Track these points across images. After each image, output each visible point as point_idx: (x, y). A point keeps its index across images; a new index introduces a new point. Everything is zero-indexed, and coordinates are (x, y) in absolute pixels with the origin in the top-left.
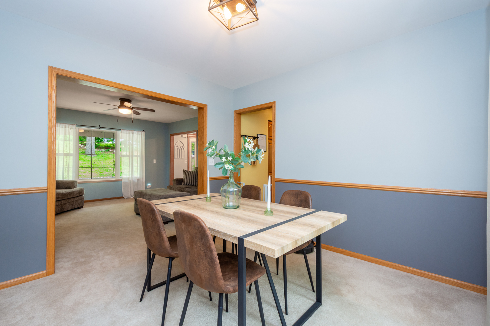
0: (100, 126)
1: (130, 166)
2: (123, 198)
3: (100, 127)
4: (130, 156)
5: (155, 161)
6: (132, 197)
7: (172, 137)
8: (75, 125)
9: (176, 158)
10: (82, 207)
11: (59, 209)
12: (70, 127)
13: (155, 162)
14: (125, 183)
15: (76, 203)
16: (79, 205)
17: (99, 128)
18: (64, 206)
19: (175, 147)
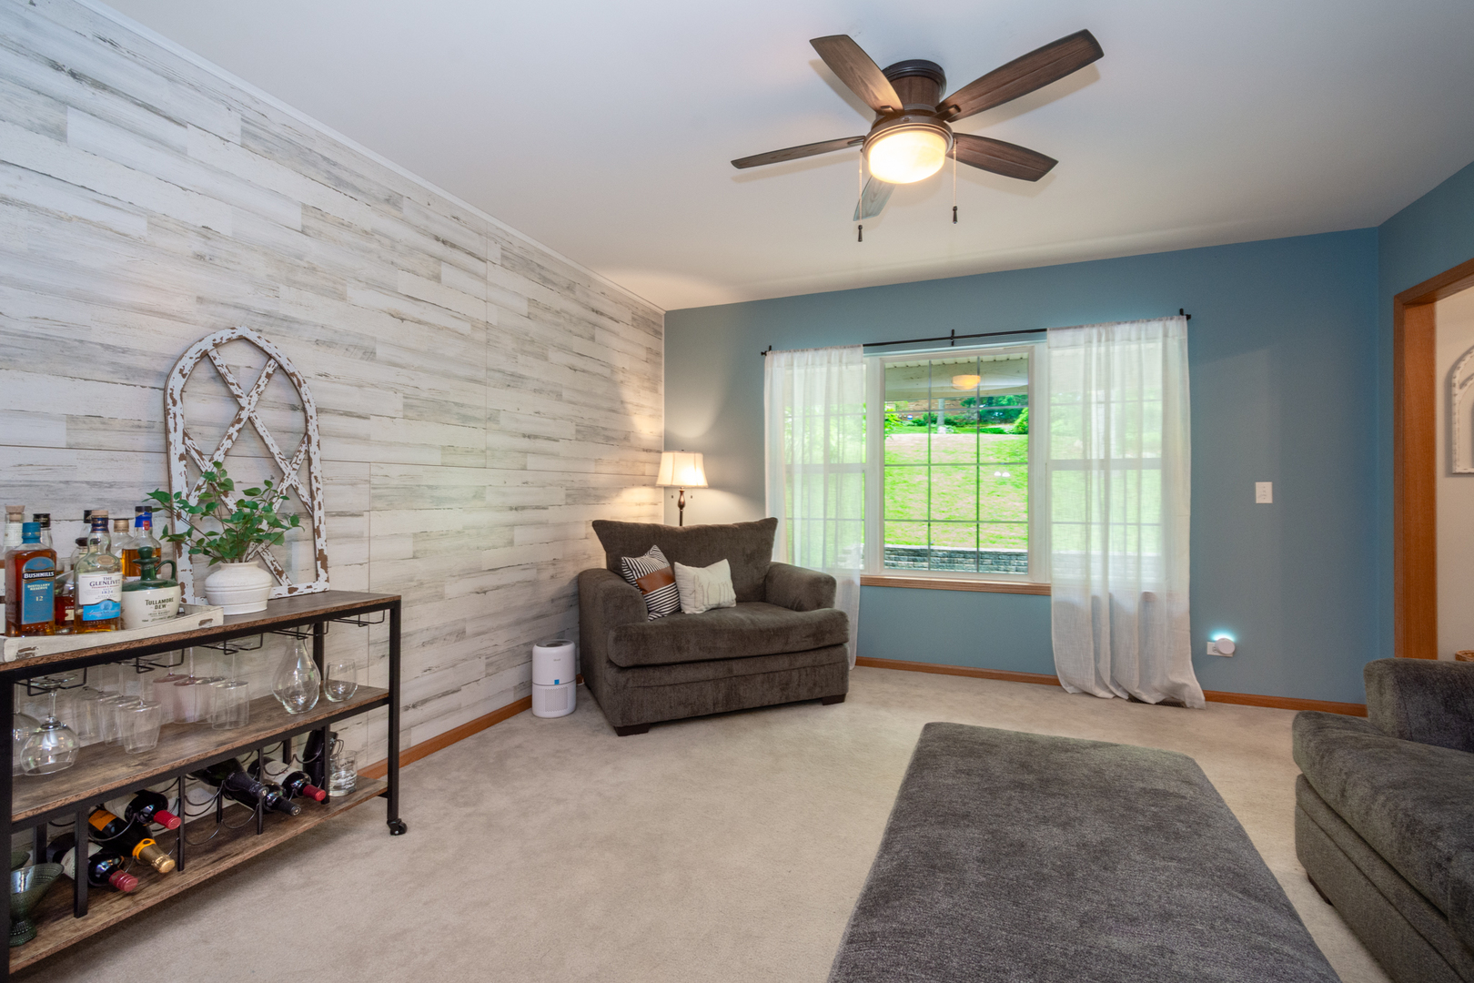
0: (953, 331)
1: (1096, 516)
2: (1053, 682)
3: (953, 339)
4: (1095, 465)
5: (1264, 492)
6: (1102, 693)
7: (1413, 316)
8: (859, 346)
9: (1459, 469)
10: (839, 698)
11: (721, 696)
12: (844, 360)
13: (1269, 500)
14: (1069, 607)
15: (804, 677)
16: (817, 690)
17: (953, 344)
18: (742, 688)
19: (1449, 384)
